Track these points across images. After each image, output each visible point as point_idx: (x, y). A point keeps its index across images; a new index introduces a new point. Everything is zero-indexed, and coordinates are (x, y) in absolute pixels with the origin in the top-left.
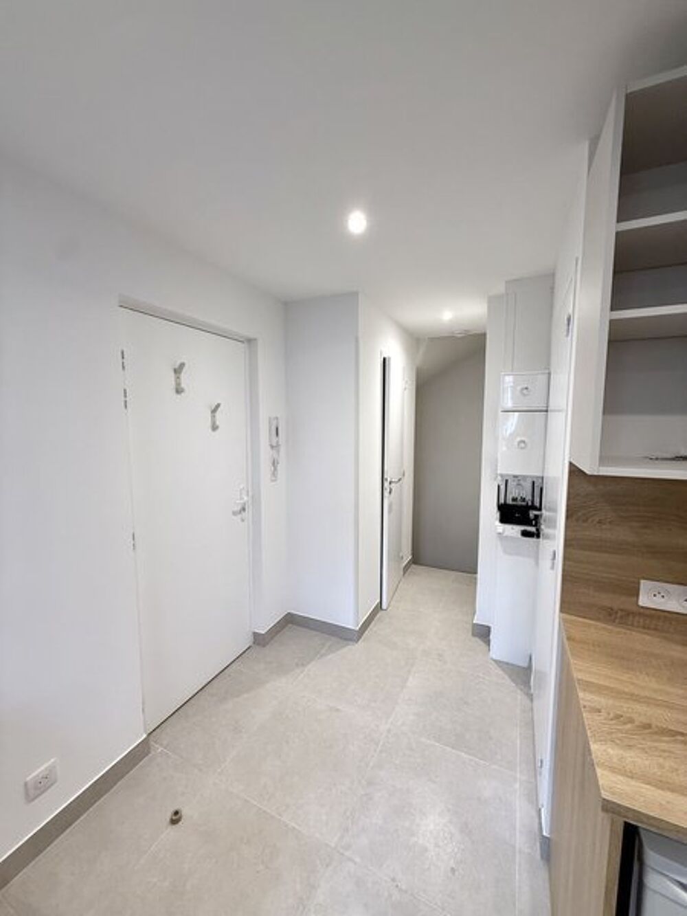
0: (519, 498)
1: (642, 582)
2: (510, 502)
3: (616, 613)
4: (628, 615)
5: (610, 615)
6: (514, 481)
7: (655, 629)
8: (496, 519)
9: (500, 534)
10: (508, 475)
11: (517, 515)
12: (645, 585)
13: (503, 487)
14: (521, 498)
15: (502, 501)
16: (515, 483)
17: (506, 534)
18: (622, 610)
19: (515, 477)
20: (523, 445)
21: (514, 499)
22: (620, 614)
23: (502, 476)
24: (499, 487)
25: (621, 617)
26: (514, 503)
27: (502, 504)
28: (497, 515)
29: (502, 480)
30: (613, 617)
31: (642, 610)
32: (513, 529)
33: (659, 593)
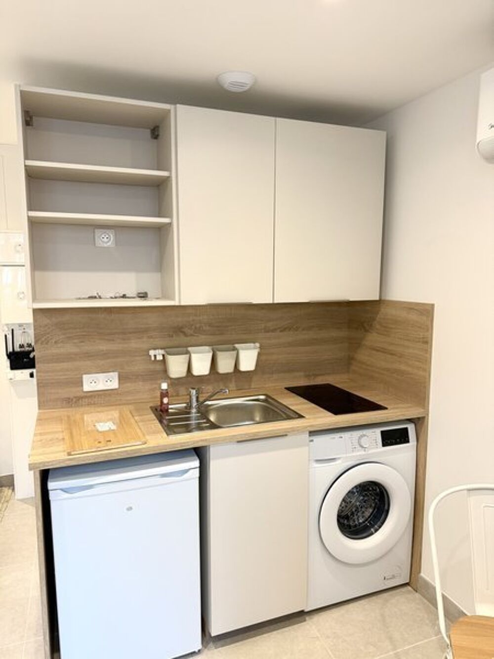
0: (25, 345)
1: (84, 376)
2: (17, 349)
3: (72, 400)
4: (78, 400)
5: (69, 402)
6: (20, 329)
7: (94, 404)
8: (7, 367)
9: (11, 379)
10: (13, 324)
11: (25, 360)
12: (85, 377)
13: (10, 337)
14: (28, 344)
15: (10, 349)
16: (21, 332)
17: (17, 378)
18: (75, 397)
19: (20, 325)
20: (21, 296)
21: (21, 346)
22: (74, 400)
23: (7, 325)
24: (6, 336)
25: (76, 402)
26: (22, 349)
27: (10, 353)
28: (7, 363)
29: (9, 330)
30: (71, 403)
31: (85, 394)
32: (22, 373)
33: (93, 381)
